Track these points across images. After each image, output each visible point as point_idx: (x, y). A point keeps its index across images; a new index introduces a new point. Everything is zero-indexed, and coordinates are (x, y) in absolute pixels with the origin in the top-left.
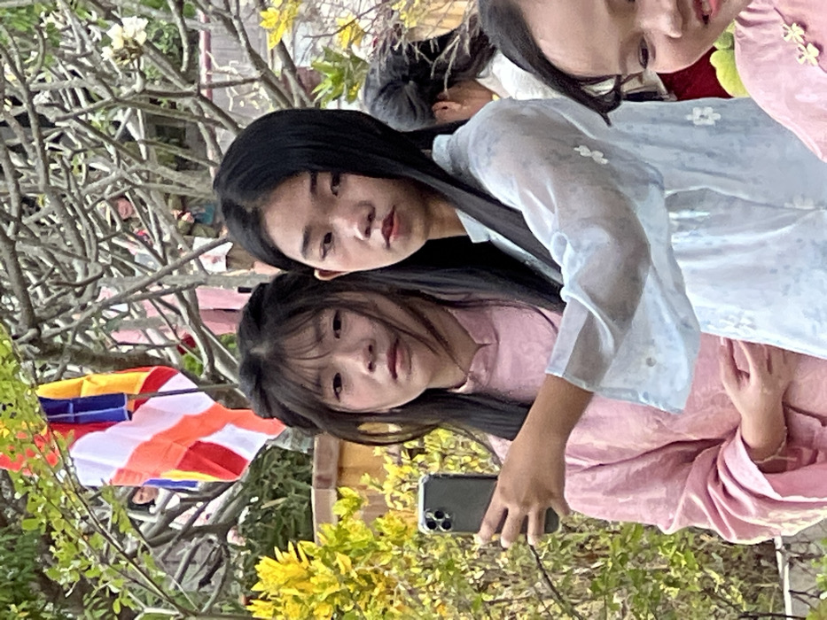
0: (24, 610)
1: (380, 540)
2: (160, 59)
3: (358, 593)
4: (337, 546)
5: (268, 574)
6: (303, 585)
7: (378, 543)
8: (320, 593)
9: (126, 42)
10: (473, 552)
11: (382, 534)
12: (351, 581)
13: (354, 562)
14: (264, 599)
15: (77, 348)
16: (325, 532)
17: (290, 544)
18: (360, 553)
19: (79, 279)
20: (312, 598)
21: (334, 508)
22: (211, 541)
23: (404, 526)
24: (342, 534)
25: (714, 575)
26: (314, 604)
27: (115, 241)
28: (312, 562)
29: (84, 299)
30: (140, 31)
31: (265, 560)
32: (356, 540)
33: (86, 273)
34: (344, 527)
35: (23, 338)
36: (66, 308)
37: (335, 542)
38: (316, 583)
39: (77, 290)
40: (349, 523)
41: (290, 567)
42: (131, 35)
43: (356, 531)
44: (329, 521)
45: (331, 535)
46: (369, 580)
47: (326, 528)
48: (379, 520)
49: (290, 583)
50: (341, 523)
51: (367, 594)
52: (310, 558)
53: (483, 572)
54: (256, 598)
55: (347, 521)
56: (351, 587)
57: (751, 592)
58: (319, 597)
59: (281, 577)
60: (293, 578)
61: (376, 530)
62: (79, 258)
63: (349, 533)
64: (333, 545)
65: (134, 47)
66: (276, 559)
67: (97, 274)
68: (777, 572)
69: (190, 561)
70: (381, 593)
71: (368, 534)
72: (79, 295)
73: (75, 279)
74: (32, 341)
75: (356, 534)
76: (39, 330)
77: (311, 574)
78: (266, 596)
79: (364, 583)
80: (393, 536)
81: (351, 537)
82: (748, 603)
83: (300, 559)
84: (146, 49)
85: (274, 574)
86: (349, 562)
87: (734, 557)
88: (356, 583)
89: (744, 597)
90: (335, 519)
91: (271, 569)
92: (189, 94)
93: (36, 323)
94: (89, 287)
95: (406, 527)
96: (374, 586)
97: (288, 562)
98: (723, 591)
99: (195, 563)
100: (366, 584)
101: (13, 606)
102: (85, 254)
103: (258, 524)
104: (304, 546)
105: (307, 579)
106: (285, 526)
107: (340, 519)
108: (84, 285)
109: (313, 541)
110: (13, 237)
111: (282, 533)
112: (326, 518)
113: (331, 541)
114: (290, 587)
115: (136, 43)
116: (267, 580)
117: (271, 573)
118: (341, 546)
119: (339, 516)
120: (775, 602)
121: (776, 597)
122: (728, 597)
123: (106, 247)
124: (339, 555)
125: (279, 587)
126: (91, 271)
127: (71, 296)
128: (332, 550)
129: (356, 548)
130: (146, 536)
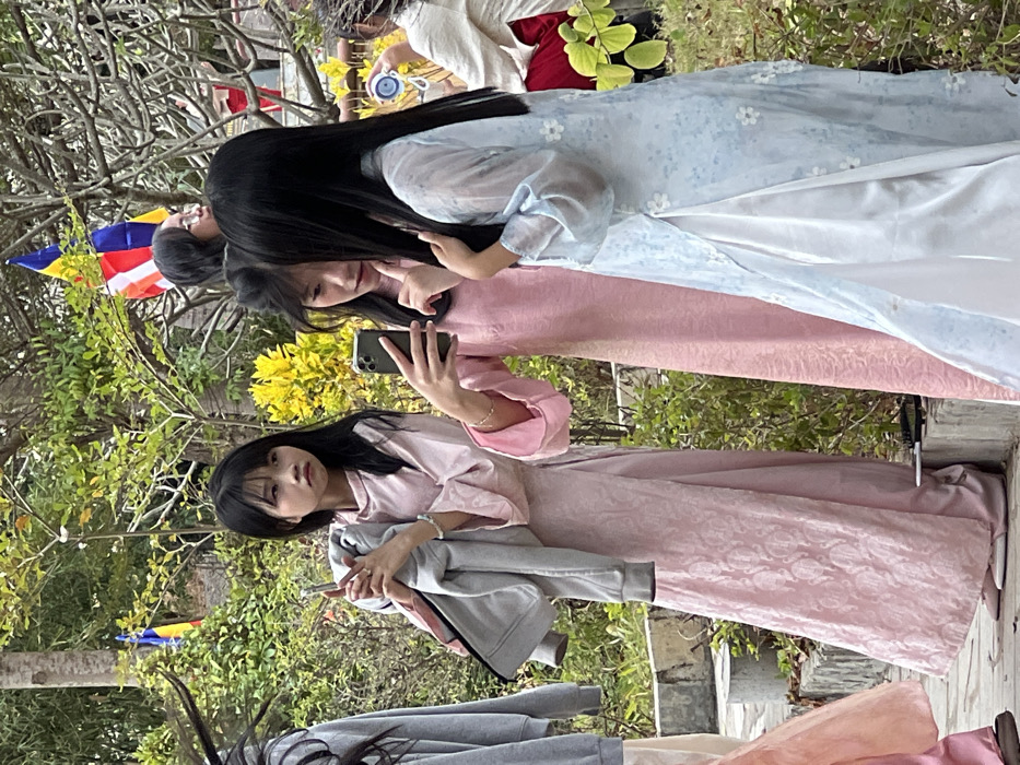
0: (100, 374)
1: (339, 344)
3: (325, 379)
4: (310, 347)
5: (262, 367)
6: (287, 374)
7: (339, 346)
8: (298, 380)
11: (343, 339)
12: (320, 371)
13: (322, 358)
14: (260, 383)
15: (137, 189)
16: (302, 339)
17: (278, 346)
18: (328, 351)
19: (139, 143)
20: (292, 383)
24: (314, 339)
25: (568, 380)
27: (169, 96)
28: (293, 358)
29: (142, 157)
31: (261, 357)
32: (323, 343)
33: (144, 139)
35: (100, 184)
36: (130, 163)
37: (309, 344)
38: (296, 373)
39: (137, 151)
41: (277, 362)
45: (307, 340)
46: (331, 370)
47: (303, 334)
49: (277, 374)
51: (331, 380)
52: (292, 355)
54: (255, 383)
56: (320, 376)
57: (593, 391)
59: (272, 369)
60: (280, 370)
61: (338, 337)
62: (138, 129)
63: (319, 338)
64: (308, 346)
66: (267, 356)
67: (151, 140)
68: (612, 378)
71: (332, 339)
72: (138, 154)
73: (136, 144)
74: (106, 186)
76: (110, 177)
77: (292, 366)
78: (261, 381)
79: (329, 373)
81: (319, 341)
82: (592, 399)
83: (284, 357)
85: (267, 366)
86: (318, 358)
87: (582, 368)
88: (323, 373)
89: (589, 395)
91: (265, 363)
92: (214, 17)
93: (108, 172)
94: (146, 149)
96: (336, 374)
97: (277, 358)
98: (574, 391)
101: (92, 372)
102: (143, 126)
104: (290, 346)
105: (289, 370)
108: (142, 148)
109: (294, 344)
110: (93, 115)
113: (306, 344)
114: (277, 376)
116: (262, 370)
117: (265, 366)
118: (313, 347)
120: (611, 398)
121: (611, 395)
122: (578, 395)
123: (163, 100)
124: (311, 353)
125: (270, 375)
126: (147, 137)
127: (133, 155)
128: (307, 350)
129: (324, 348)
130: (191, 298)
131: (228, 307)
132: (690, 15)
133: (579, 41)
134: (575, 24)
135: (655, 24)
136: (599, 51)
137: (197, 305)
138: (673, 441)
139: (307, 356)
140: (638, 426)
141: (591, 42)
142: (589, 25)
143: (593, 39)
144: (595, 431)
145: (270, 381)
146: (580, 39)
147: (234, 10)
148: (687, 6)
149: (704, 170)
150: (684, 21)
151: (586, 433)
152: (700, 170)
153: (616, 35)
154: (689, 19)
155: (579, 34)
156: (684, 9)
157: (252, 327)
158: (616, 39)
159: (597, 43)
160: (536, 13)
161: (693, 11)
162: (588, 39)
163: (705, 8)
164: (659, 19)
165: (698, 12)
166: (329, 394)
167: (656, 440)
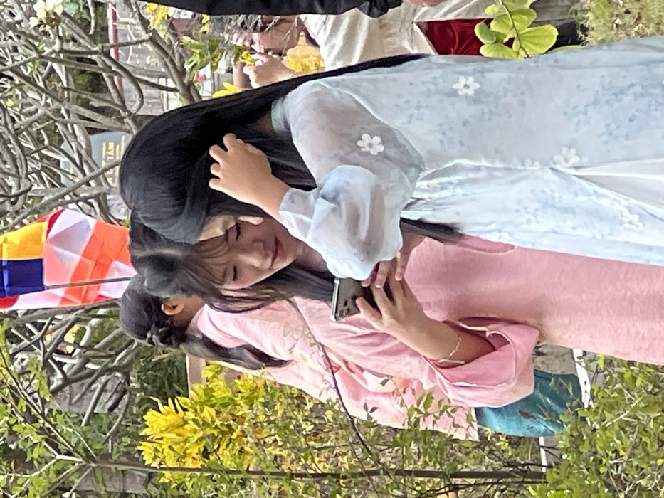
1: (237, 397)
2: (73, 26)
3: (221, 436)
4: (205, 401)
5: (153, 422)
6: (180, 431)
7: (236, 399)
8: (193, 437)
9: (47, 13)
10: (306, 411)
11: (240, 392)
12: (216, 427)
13: (218, 413)
14: (151, 441)
16: (196, 390)
17: (170, 400)
18: (225, 405)
19: (14, 191)
20: (186, 441)
21: (203, 372)
22: (118, 378)
23: (255, 385)
24: (209, 392)
26: (188, 445)
28: (186, 413)
29: (18, 206)
30: (58, 5)
31: (151, 411)
32: (219, 397)
33: (19, 187)
34: (210, 386)
36: (4, 213)
37: (204, 398)
38: (189, 429)
39: (12, 200)
40: (214, 384)
41: (169, 417)
42: (51, 9)
43: (220, 389)
44: (200, 382)
45: (201, 393)
46: (229, 426)
47: (197, 387)
48: (236, 381)
49: (169, 430)
50: (208, 383)
51: (228, 437)
52: (185, 410)
53: (312, 426)
54: (145, 440)
55: (212, 382)
56: (215, 432)
57: (514, 439)
58: (191, 440)
59: (163, 425)
60: (172, 425)
61: (235, 389)
62: (13, 176)
63: (214, 391)
64: (202, 400)
65: (53, 17)
66: (159, 411)
67: (26, 188)
69: (103, 390)
70: (238, 436)
71: (228, 392)
72: (13, 203)
73: (11, 192)
75: (219, 392)
77: (185, 422)
78: (152, 438)
79: (225, 429)
80: (247, 394)
81: (215, 394)
82: (512, 448)
83: (177, 411)
84: (63, 18)
85: (158, 422)
86: (214, 413)
88: (220, 429)
89: (510, 443)
90: (204, 381)
91: (155, 418)
94: (21, 198)
95: (257, 387)
96: (234, 431)
97: (169, 413)
98: (494, 439)
99: (106, 391)
100: (227, 430)
102: (18, 173)
103: (150, 372)
104: (182, 399)
105: (182, 426)
106: (170, 374)
107: (208, 381)
108: (17, 196)
109: (188, 397)
111: (168, 379)
112: (198, 379)
113: (200, 397)
114: (169, 432)
115: (55, 14)
116: (152, 427)
117: (156, 421)
118: (209, 400)
119: (207, 378)
120: (533, 448)
121: (534, 444)
122: (498, 444)
123: (37, 156)
124: (206, 408)
125: (161, 432)
126: (22, 185)
127: (7, 204)
128: (202, 404)
129: (220, 402)
130: (68, 374)
131: (109, 387)
132: (618, 21)
133: (496, 42)
134: (492, 24)
135: (580, 34)
136: (518, 53)
137: (76, 381)
138: (602, 470)
139: (202, 410)
140: (565, 456)
141: (510, 43)
142: (508, 25)
143: (511, 40)
144: (517, 473)
145: (161, 439)
146: (498, 39)
147: (112, 46)
148: (616, 13)
149: (618, 127)
150: (612, 29)
151: (507, 475)
152: (613, 126)
153: (535, 37)
154: (617, 25)
155: (497, 34)
156: (612, 15)
157: (138, 395)
158: (536, 41)
159: (515, 44)
160: (450, 17)
161: (622, 18)
162: (506, 40)
163: (635, 12)
164: (584, 30)
165: (628, 18)
166: (227, 452)
167: (585, 471)
